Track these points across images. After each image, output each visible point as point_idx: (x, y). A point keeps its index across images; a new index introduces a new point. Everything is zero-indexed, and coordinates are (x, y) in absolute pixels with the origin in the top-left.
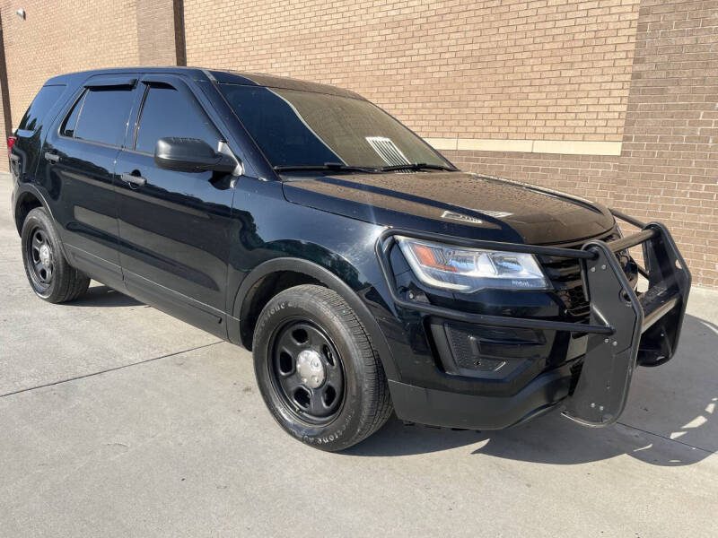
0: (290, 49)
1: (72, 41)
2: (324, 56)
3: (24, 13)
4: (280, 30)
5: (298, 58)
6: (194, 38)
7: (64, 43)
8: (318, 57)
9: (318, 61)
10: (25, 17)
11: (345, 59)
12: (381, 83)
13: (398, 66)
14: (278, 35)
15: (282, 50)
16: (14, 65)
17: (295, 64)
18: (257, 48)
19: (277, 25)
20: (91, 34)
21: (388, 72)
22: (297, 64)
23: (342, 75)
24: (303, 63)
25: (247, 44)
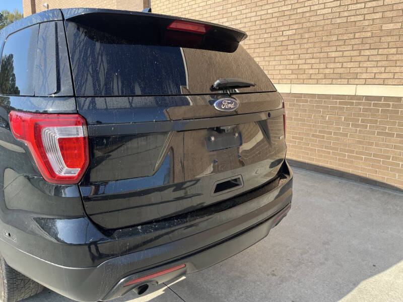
0: (241, 8)
2: (277, 10)
3: (48, 5)
5: (249, 15)
8: (269, 11)
9: (269, 16)
10: (48, 8)
11: (299, 11)
12: (341, 31)
13: (366, 11)
17: (245, 20)
18: (210, 11)
21: (353, 19)
22: (248, 20)
23: (296, 27)
24: (253, 19)
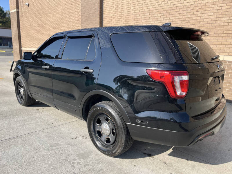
1: (49, 14)
3: (28, 4)
4: (155, 6)
6: (108, 12)
7: (46, 15)
10: (28, 6)
14: (154, 9)
15: (155, 15)
16: (23, 24)
19: (154, 4)
20: (58, 12)
25: (136, 13)
